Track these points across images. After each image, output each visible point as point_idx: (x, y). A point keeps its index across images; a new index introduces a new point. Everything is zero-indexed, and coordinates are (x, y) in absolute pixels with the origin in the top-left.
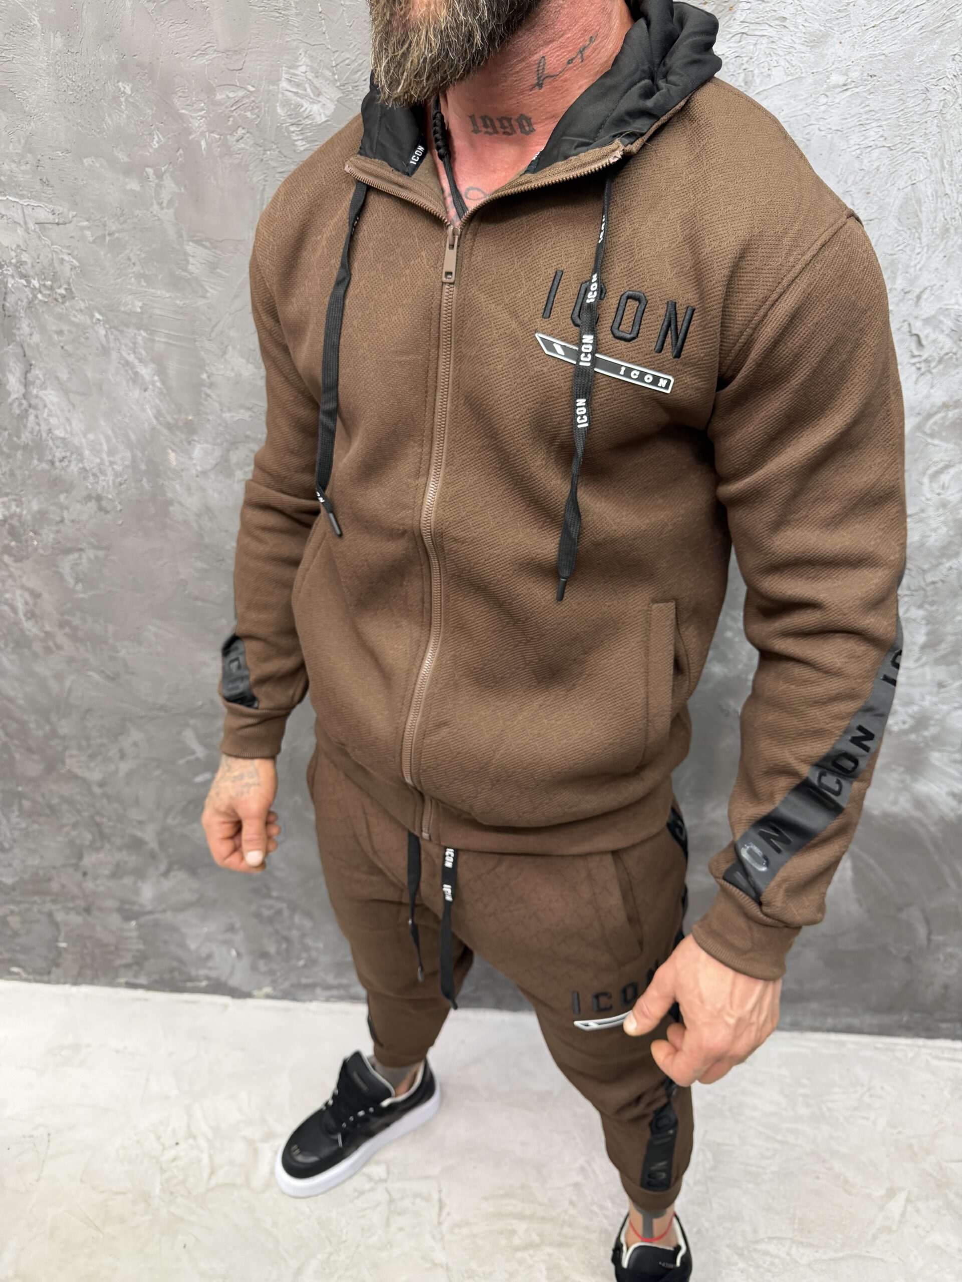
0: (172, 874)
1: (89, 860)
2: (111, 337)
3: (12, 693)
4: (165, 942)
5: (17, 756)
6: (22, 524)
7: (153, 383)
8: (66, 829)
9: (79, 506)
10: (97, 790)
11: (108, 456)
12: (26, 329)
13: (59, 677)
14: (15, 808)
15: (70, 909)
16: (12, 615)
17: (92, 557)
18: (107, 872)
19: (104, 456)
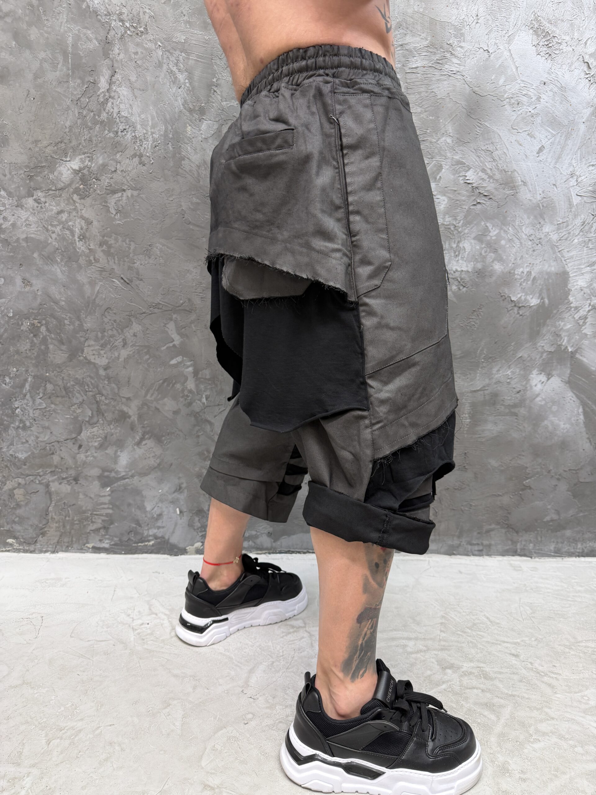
0: (144, 443)
1: (84, 435)
2: (165, 56)
3: (58, 297)
4: (129, 505)
5: (51, 347)
6: (90, 172)
7: (186, 83)
8: (73, 407)
9: (127, 161)
10: (102, 372)
11: (151, 129)
12: (116, 51)
13: (92, 283)
14: (41, 390)
15: (63, 479)
16: (71, 237)
17: (130, 196)
18: (96, 444)
19: (149, 128)
